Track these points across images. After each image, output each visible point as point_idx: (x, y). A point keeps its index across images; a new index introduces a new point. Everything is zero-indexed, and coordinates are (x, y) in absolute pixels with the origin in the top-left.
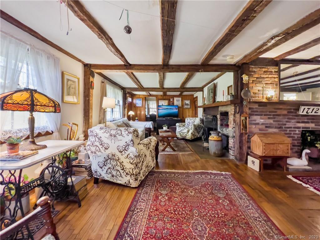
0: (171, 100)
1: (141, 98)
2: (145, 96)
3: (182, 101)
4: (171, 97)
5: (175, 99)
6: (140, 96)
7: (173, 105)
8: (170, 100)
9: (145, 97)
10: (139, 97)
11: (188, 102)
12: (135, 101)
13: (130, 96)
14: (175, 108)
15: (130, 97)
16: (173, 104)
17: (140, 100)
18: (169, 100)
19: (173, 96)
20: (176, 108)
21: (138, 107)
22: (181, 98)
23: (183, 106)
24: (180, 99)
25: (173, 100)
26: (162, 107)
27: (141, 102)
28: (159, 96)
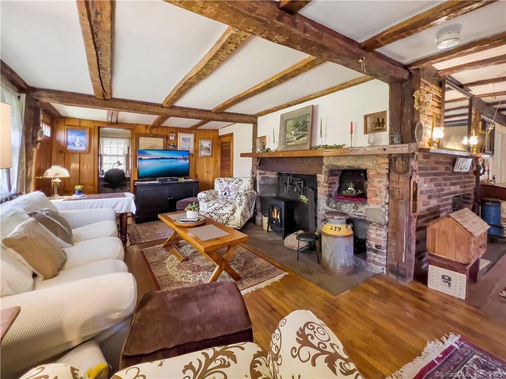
0: (172, 138)
1: (85, 128)
2: (99, 125)
3: (195, 140)
4: (172, 130)
5: (181, 136)
6: (83, 124)
7: (175, 149)
8: (168, 138)
9: (99, 128)
10: (77, 126)
11: (206, 144)
12: (61, 136)
13: (48, 121)
14: (181, 157)
15: (46, 123)
16: (176, 146)
17: (84, 134)
18: (166, 139)
19: (177, 130)
20: (185, 157)
21: (74, 153)
22: (193, 135)
23: (196, 151)
24: (191, 136)
25: (176, 137)
26: (150, 155)
27: (85, 139)
28: (139, 126)
